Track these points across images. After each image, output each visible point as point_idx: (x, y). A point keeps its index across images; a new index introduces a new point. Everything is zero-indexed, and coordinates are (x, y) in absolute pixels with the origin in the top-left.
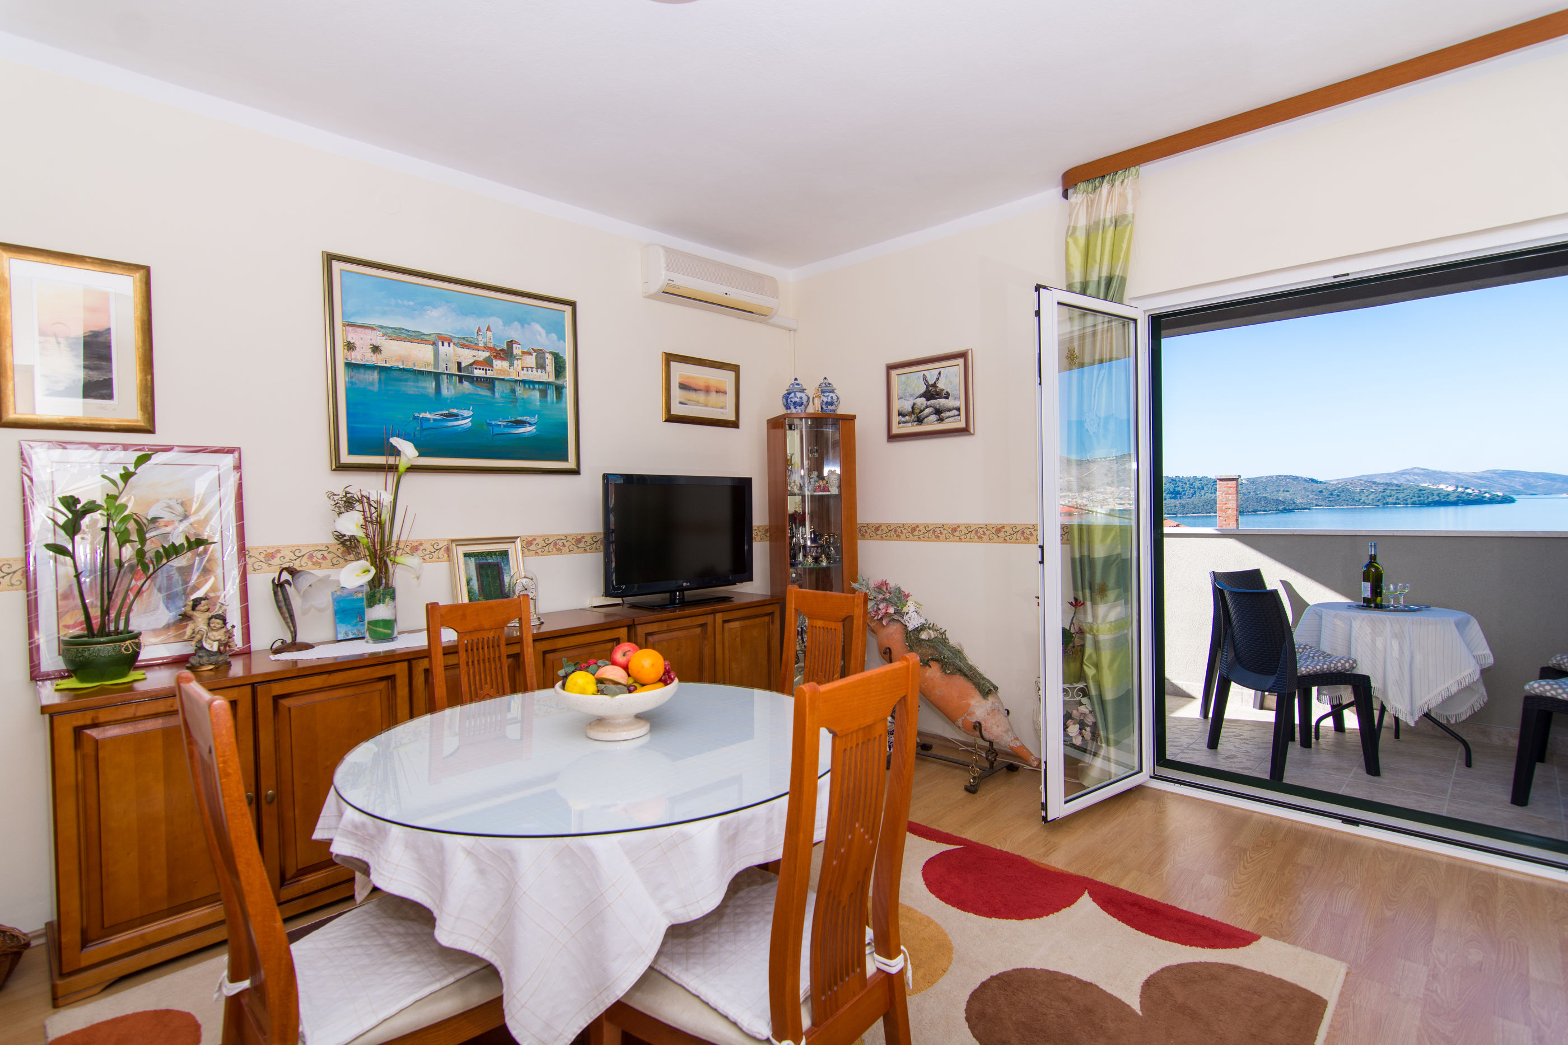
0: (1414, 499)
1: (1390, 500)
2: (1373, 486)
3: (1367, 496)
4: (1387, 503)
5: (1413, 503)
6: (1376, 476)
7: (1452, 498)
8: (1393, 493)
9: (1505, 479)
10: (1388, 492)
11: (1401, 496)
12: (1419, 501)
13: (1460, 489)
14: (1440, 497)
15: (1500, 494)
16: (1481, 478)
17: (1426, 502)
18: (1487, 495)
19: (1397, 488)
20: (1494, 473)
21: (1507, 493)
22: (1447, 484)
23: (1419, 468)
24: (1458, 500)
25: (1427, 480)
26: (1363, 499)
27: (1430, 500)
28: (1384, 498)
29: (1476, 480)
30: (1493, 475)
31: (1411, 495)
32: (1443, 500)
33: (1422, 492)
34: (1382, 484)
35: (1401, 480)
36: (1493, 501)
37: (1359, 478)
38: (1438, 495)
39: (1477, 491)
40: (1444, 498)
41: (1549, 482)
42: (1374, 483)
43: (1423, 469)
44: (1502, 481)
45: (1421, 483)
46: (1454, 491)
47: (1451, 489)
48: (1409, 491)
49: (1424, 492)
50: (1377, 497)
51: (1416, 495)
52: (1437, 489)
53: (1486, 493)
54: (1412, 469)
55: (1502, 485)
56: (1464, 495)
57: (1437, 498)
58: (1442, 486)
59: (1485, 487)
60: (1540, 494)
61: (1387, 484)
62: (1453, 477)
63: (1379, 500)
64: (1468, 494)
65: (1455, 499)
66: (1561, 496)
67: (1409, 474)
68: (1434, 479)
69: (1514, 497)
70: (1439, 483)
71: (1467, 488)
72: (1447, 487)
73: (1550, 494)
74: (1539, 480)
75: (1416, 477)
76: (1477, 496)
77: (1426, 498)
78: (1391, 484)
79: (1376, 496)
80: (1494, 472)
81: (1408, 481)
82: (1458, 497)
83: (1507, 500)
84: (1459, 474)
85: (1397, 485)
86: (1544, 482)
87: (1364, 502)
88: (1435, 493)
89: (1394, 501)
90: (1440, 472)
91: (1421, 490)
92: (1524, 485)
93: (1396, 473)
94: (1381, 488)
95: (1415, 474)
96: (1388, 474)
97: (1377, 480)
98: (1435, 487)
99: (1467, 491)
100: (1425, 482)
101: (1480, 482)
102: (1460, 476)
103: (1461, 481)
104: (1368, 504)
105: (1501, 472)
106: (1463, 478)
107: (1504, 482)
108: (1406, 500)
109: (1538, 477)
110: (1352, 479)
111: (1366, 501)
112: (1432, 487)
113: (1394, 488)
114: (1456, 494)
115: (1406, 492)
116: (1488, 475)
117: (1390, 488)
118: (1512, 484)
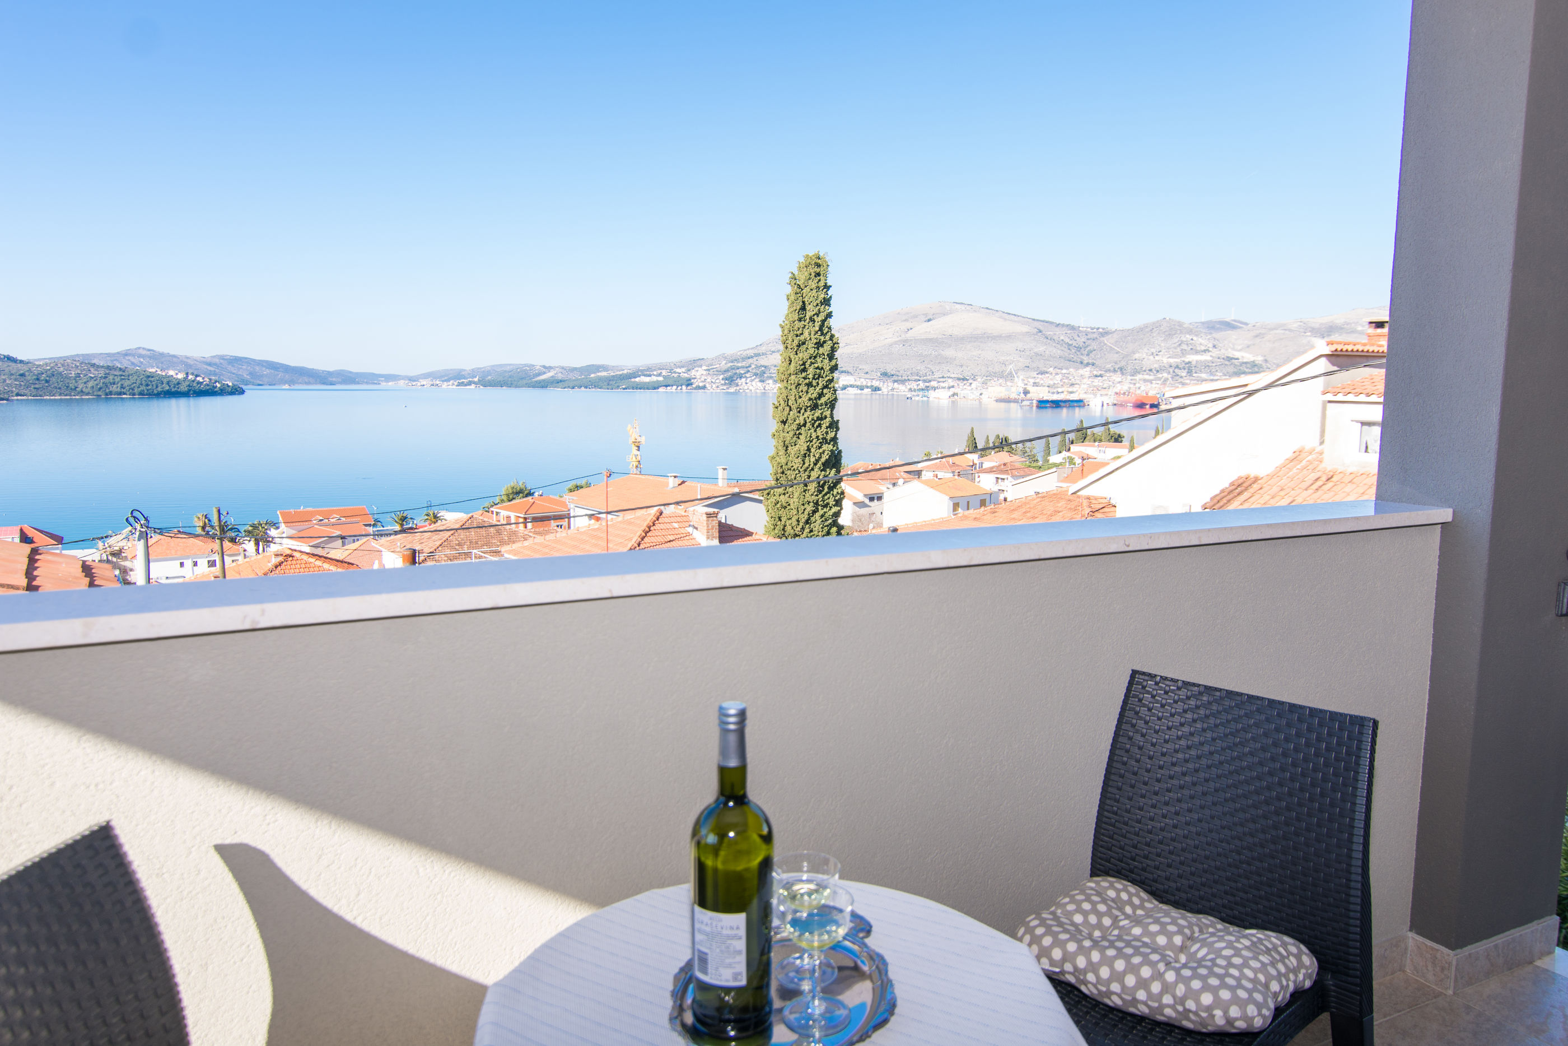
0: (143, 388)
1: (114, 388)
2: (92, 370)
3: (85, 383)
4: (111, 393)
5: (141, 394)
6: (94, 356)
7: (183, 388)
8: (117, 379)
9: (233, 366)
10: (111, 377)
11: (126, 383)
12: (148, 390)
13: (190, 377)
14: (169, 386)
15: (230, 384)
16: (210, 364)
17: (155, 392)
18: (218, 385)
19: (121, 373)
20: (223, 359)
21: (236, 383)
22: (176, 370)
23: (144, 349)
24: (190, 390)
25: (154, 365)
26: (80, 387)
27: (159, 389)
28: (107, 386)
29: (205, 366)
30: (222, 361)
31: (138, 382)
32: (173, 390)
33: (150, 379)
34: (103, 367)
35: (124, 363)
36: (225, 392)
37: (73, 358)
38: (168, 383)
39: (208, 380)
40: (174, 387)
41: (273, 371)
42: (93, 365)
43: (149, 350)
44: (230, 368)
45: (148, 367)
46: (186, 379)
47: (181, 376)
48: (135, 377)
49: (152, 379)
50: (97, 385)
51: (144, 383)
52: (167, 377)
53: (216, 382)
54: (136, 349)
55: (231, 373)
56: (195, 384)
57: (167, 388)
58: (171, 373)
59: (215, 374)
60: (267, 385)
61: (108, 368)
62: (182, 362)
63: (100, 389)
64: (199, 383)
65: (186, 389)
66: (284, 387)
67: (134, 355)
68: (162, 363)
69: (244, 387)
70: (168, 368)
71: (197, 376)
72: (177, 374)
73: (274, 385)
74: (264, 369)
75: (142, 360)
76: (208, 385)
77: (155, 387)
78: (115, 368)
79: (96, 382)
80: (222, 357)
81: (133, 363)
82: (189, 386)
83: (237, 391)
84: (188, 358)
85: (120, 369)
86: (268, 371)
87: (82, 391)
88: (165, 381)
89: (119, 390)
90: (168, 355)
91: (149, 377)
92: (251, 374)
93: (118, 353)
94: (102, 373)
95: (140, 356)
96: (109, 355)
97: (95, 361)
98: (164, 374)
99: (198, 379)
100: (153, 367)
101: (209, 368)
102: (189, 361)
103: (190, 366)
104: (88, 394)
105: (228, 357)
106: (192, 363)
107: (233, 370)
108: (133, 390)
109: (263, 366)
110: (65, 359)
111: (84, 390)
112: (160, 373)
113: (117, 373)
114: (187, 383)
115: (133, 379)
116: (217, 361)
117: (112, 372)
118: (240, 372)
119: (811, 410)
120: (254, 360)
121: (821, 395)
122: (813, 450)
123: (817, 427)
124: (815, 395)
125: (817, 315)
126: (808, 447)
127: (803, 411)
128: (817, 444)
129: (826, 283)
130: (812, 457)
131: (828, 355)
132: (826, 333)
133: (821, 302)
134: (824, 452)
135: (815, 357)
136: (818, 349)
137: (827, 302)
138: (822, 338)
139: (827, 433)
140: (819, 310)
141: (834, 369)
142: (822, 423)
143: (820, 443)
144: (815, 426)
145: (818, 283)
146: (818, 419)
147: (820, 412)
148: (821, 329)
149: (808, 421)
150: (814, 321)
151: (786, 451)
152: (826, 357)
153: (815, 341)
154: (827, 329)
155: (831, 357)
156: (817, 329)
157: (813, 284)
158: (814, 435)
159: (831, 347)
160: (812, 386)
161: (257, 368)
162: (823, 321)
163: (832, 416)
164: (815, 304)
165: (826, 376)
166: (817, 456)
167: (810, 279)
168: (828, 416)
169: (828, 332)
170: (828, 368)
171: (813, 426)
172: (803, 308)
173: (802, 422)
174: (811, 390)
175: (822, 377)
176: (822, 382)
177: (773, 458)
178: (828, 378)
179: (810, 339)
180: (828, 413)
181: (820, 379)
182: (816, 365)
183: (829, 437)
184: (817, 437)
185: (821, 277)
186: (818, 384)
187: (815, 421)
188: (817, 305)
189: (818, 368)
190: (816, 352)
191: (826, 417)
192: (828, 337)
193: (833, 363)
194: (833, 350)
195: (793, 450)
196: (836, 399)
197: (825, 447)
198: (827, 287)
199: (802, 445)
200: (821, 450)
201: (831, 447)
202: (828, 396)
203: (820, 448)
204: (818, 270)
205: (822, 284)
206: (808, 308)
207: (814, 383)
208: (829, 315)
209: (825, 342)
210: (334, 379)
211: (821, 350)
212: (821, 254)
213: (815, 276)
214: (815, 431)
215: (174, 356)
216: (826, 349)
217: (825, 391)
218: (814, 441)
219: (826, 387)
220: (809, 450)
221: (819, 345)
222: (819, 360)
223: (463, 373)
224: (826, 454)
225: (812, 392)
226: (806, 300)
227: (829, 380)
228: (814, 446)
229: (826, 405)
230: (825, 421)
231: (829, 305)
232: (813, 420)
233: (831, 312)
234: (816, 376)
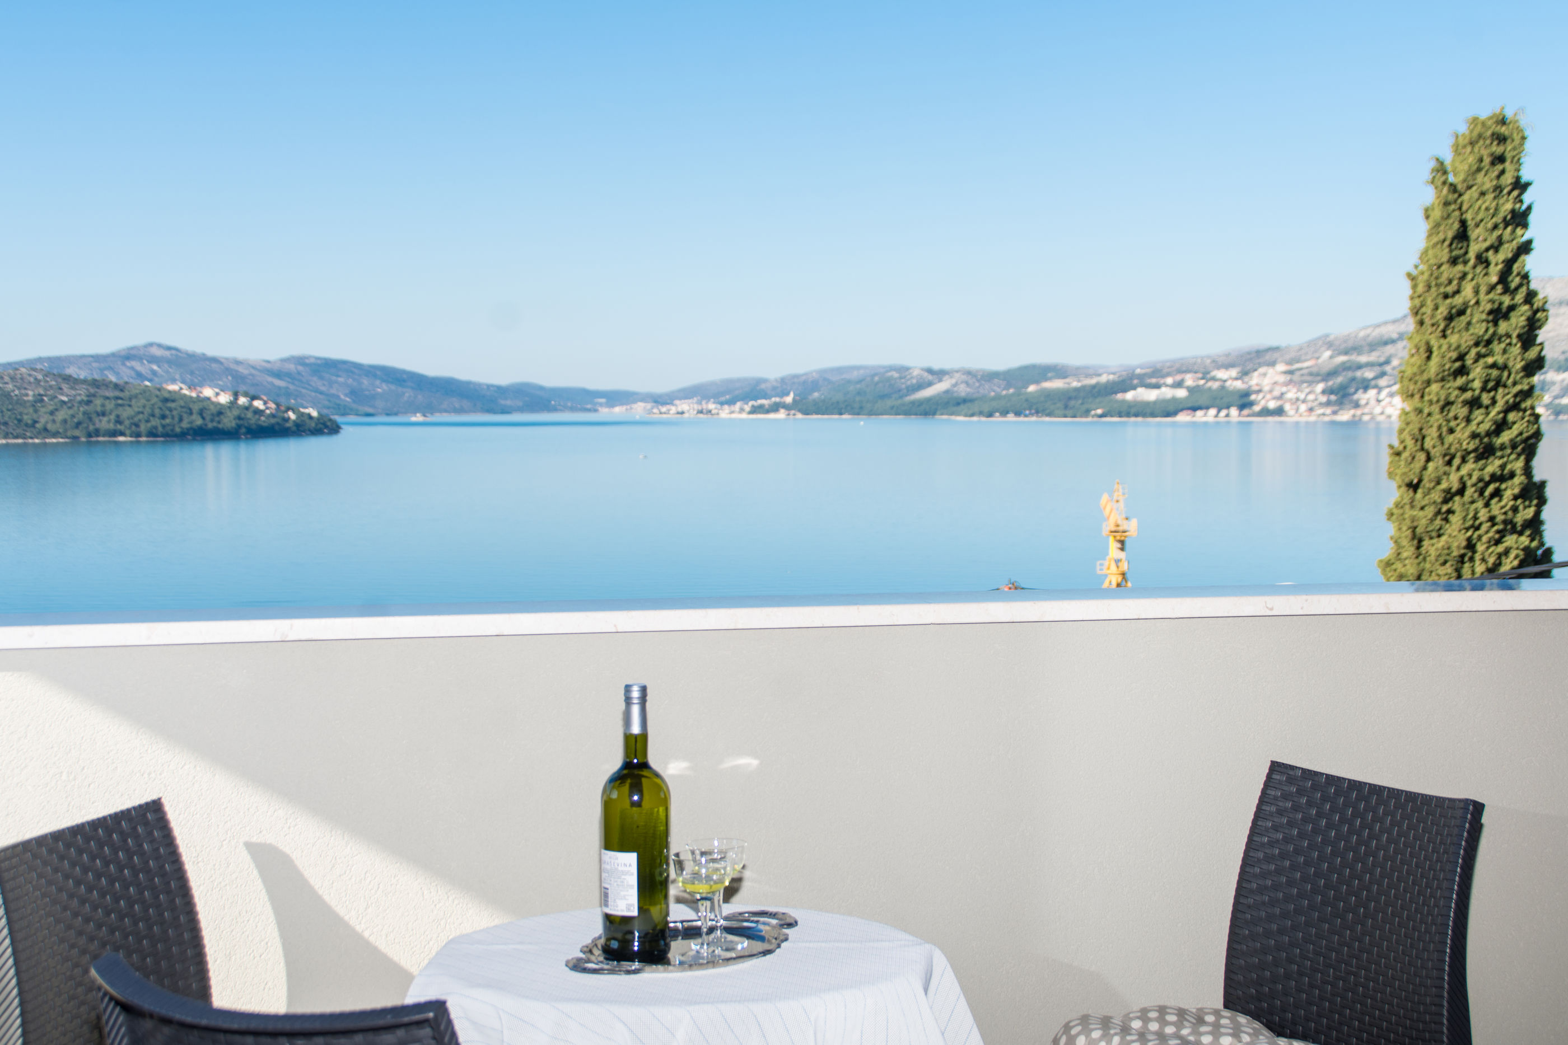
0: (155, 422)
1: (104, 424)
2: (65, 387)
3: (52, 413)
4: (97, 433)
5: (152, 434)
6: (70, 360)
7: (228, 422)
8: (110, 405)
9: (321, 378)
10: (98, 402)
11: (126, 413)
12: (164, 426)
13: (242, 401)
14: (203, 418)
15: (314, 414)
16: (278, 374)
17: (178, 430)
18: (292, 415)
19: (117, 393)
20: (303, 364)
21: (325, 411)
22: (217, 386)
23: (160, 346)
24: (239, 426)
25: (177, 377)
26: (43, 421)
27: (185, 425)
28: (90, 419)
29: (270, 379)
30: (300, 368)
31: (148, 410)
32: (210, 425)
33: (169, 405)
34: (84, 381)
35: (122, 375)
36: (304, 429)
37: (31, 365)
38: (201, 413)
39: (273, 406)
40: (212, 421)
41: (393, 387)
42: (67, 379)
43: (169, 348)
44: (316, 382)
45: (166, 382)
46: (233, 404)
47: (224, 399)
48: (143, 401)
49: (173, 405)
50: (73, 416)
51: (157, 412)
52: (200, 400)
53: (288, 409)
54: (144, 346)
55: (317, 391)
56: (250, 415)
57: (199, 422)
58: (208, 392)
59: (288, 395)
60: (381, 414)
61: (95, 383)
62: (228, 371)
63: (78, 425)
64: (258, 412)
65: (233, 424)
66: (414, 419)
67: (140, 358)
68: (192, 373)
69: (339, 419)
70: (202, 384)
71: (254, 398)
72: (217, 394)
73: (396, 414)
74: (378, 382)
75: (155, 367)
76: (274, 416)
77: (177, 419)
78: (106, 384)
79: (71, 412)
80: (300, 361)
81: (140, 375)
82: (239, 418)
83: (325, 427)
84: (238, 362)
85: (116, 386)
86: (385, 386)
87: (46, 429)
88: (196, 408)
89: (111, 426)
90: (205, 358)
91: (166, 400)
92: (353, 393)
93: (113, 355)
94: (82, 393)
95: (153, 359)
96: (97, 358)
97: (71, 371)
98: (194, 395)
99: (256, 403)
100: (174, 381)
101: (278, 383)
102: (241, 369)
103: (242, 379)
104: (55, 435)
105: (312, 361)
106: (246, 372)
107: (320, 385)
108: (137, 425)
109: (375, 376)
110: (15, 366)
111: (49, 426)
112: (186, 392)
113: (110, 393)
114: (236, 412)
115: (137, 405)
116: (291, 367)
117: (101, 392)
118: (333, 391)
119: (1478, 459)
120: (360, 366)
121: (1501, 426)
122: (1480, 548)
123: (1492, 496)
124: (1486, 426)
125: (1496, 248)
126: (1469, 540)
127: (1457, 462)
128: (1490, 534)
129: (1518, 179)
130: (1477, 563)
131: (1519, 336)
132: (1517, 289)
133: (1505, 218)
134: (1507, 552)
135: (1489, 342)
136: (1496, 323)
137: (1519, 219)
138: (1507, 301)
139: (1515, 510)
140: (1500, 238)
141: (1536, 365)
142: (1503, 486)
143: (1498, 532)
144: (1487, 493)
145: (1498, 177)
146: (1494, 478)
147: (1498, 463)
148: (1504, 278)
149: (1469, 483)
150: (1487, 263)
151: (1419, 547)
152: (1514, 341)
153: (1489, 307)
154: (1517, 281)
155: (1528, 338)
156: (1494, 279)
157: (1486, 181)
158: (1483, 515)
159: (1528, 319)
160: (1480, 406)
161: (366, 382)
162: (1509, 263)
163: (1528, 471)
164: (1490, 225)
165: (1515, 384)
166: (1491, 560)
167: (1479, 170)
168: (1518, 472)
169: (1520, 285)
170: (1519, 365)
171: (1481, 493)
172: (1462, 235)
173: (1456, 486)
174: (1478, 414)
175: (1505, 386)
176: (1503, 397)
177: (1388, 563)
178: (1518, 388)
179: (1477, 303)
180: (1519, 465)
181: (1500, 390)
182: (1490, 360)
183: (1520, 519)
184: (1492, 519)
185: (1507, 165)
186: (1494, 402)
187: (1487, 484)
188: (1495, 227)
189: (1494, 366)
190: (1491, 331)
191: (1512, 475)
192: (1520, 297)
193: (1532, 354)
194: (1533, 324)
195: (1432, 548)
196: (1538, 435)
197: (1510, 540)
198: (1520, 186)
199: (1455, 536)
200: (1500, 548)
201: (1524, 540)
202: (1518, 427)
203: (1498, 542)
204: (1498, 150)
205: (1508, 179)
206: (1474, 234)
207: (1486, 399)
208: (1525, 248)
209: (1512, 308)
210: (509, 403)
211: (1503, 327)
212: (1509, 114)
213: (1493, 164)
214: (1487, 505)
215: (215, 360)
216: (1518, 321)
217: (1512, 416)
218: (1485, 527)
219: (1515, 407)
220: (1471, 546)
221: (1498, 314)
222: (1497, 347)
223: (763, 386)
224: (1512, 556)
225: (1480, 418)
226: (1468, 216)
227: (1521, 392)
228: (1485, 539)
229: (1514, 447)
230: (1510, 483)
231: (1525, 226)
232: (1480, 480)
233: (1529, 242)
234: (1491, 385)
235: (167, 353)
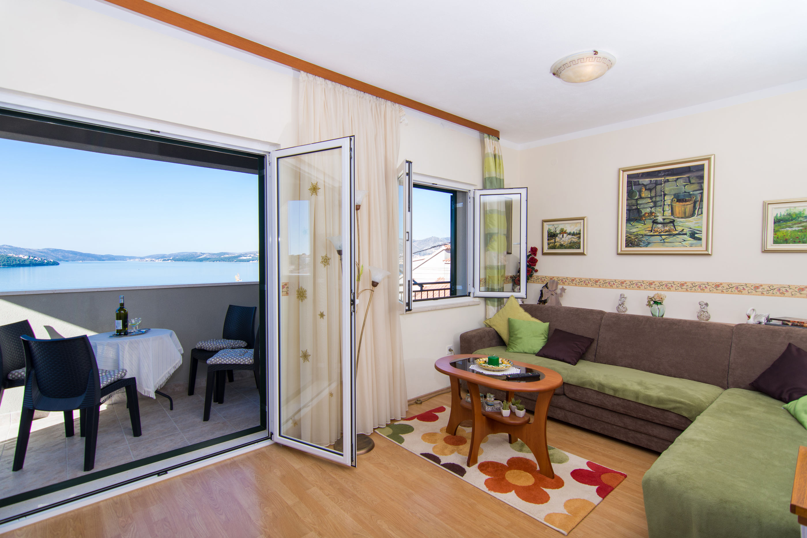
0: (4, 263)
5: (4, 265)
7: (27, 262)
9: (54, 253)
12: (8, 264)
13: (31, 258)
14: (20, 262)
15: (52, 261)
16: (42, 252)
17: (12, 264)
18: (46, 261)
20: (49, 250)
21: (55, 260)
22: (24, 255)
23: (7, 245)
24: (31, 264)
25: (12, 252)
27: (14, 263)
29: (39, 253)
30: (48, 251)
31: (3, 260)
32: (22, 263)
33: (9, 259)
36: (49, 264)
38: (19, 260)
39: (40, 259)
40: (22, 262)
41: (74, 255)
43: (10, 246)
44: (52, 254)
45: (9, 253)
46: (28, 259)
47: (26, 257)
49: (11, 259)
51: (6, 260)
52: (18, 258)
53: (45, 260)
54: (2, 246)
55: (53, 256)
56: (33, 261)
57: (19, 263)
58: (21, 256)
59: (45, 257)
60: (71, 261)
62: (27, 251)
64: (35, 260)
65: (29, 263)
68: (16, 252)
69: (59, 262)
70: (19, 254)
71: (35, 257)
72: (24, 257)
73: (75, 261)
75: (5, 250)
76: (40, 261)
77: (12, 262)
80: (48, 249)
82: (30, 262)
83: (55, 264)
84: (30, 250)
86: (72, 255)
88: (17, 260)
90: (20, 248)
91: (9, 258)
92: (63, 256)
95: (4, 249)
98: (17, 256)
99: (35, 258)
100: (11, 253)
101: (41, 254)
102: (31, 251)
103: (31, 253)
105: (52, 249)
106: (32, 252)
107: (53, 255)
109: (69, 253)
112: (15, 256)
114: (29, 260)
116: (46, 251)
118: (57, 256)
120: (65, 251)
161: (66, 254)
210: (104, 259)
215: (23, 249)
223: (165, 256)
235: (9, 247)
